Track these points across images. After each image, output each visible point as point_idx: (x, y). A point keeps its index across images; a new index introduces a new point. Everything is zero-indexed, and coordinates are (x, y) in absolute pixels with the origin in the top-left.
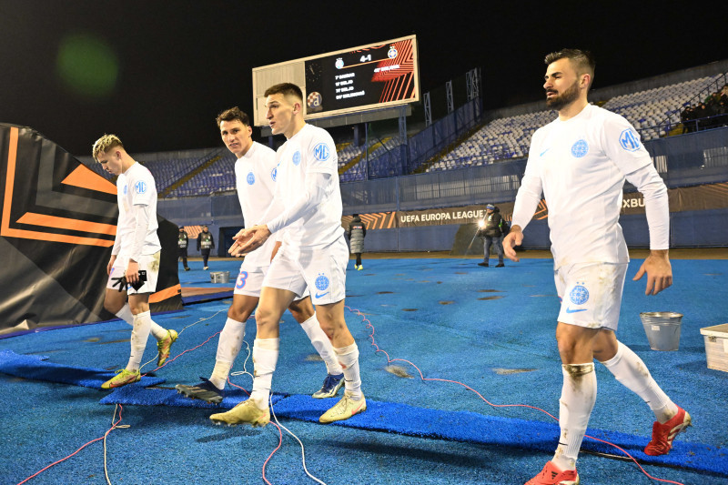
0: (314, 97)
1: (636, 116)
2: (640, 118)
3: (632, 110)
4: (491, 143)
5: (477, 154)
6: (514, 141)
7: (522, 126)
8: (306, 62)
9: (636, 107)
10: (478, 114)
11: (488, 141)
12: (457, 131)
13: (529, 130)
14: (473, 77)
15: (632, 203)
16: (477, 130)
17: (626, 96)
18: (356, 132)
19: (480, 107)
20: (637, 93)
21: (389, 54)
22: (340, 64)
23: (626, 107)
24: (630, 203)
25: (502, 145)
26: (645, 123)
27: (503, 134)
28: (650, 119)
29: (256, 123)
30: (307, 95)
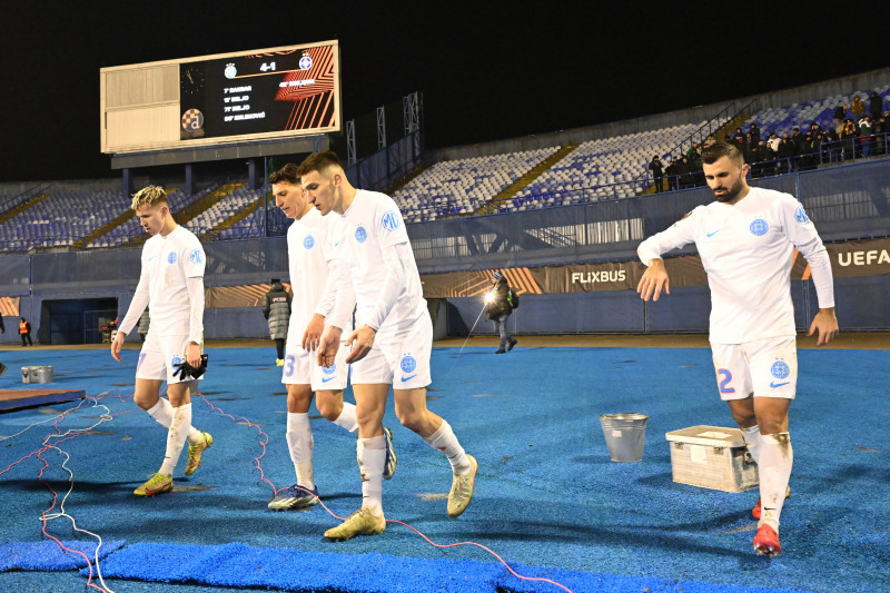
0: (192, 116)
1: (610, 167)
2: (614, 170)
3: (605, 159)
4: (434, 193)
5: (415, 207)
6: (463, 191)
7: (473, 173)
8: (181, 65)
9: (610, 156)
10: (417, 153)
11: (429, 189)
12: (389, 175)
13: (482, 177)
14: (413, 104)
15: (602, 276)
16: (415, 175)
17: (599, 141)
18: (252, 169)
19: (420, 144)
20: (612, 139)
21: (300, 64)
22: (231, 72)
23: (598, 155)
24: (599, 277)
25: (447, 196)
26: (620, 176)
27: (450, 181)
28: (625, 172)
29: (104, 149)
30: (182, 113)
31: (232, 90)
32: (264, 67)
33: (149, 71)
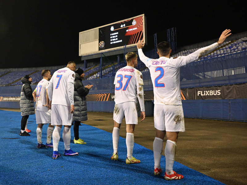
0: (102, 43)
8: (99, 29)
18: (118, 58)
22: (112, 29)
24: (209, 93)
29: (80, 55)
30: (99, 42)
31: (113, 34)
32: (122, 26)
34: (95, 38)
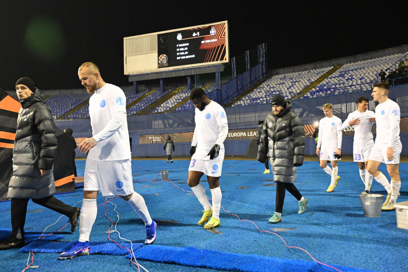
0: (163, 57)
1: (358, 76)
2: (360, 77)
3: (356, 72)
4: (272, 90)
5: (263, 96)
6: (286, 89)
7: (291, 80)
8: (158, 35)
9: (358, 70)
10: (264, 71)
11: (270, 88)
12: (251, 82)
13: (295, 82)
14: (262, 49)
16: (263, 81)
17: (352, 63)
18: (189, 80)
19: (265, 67)
20: (359, 62)
21: (211, 32)
22: (179, 37)
23: (352, 70)
25: (278, 91)
26: (364, 80)
27: (280, 84)
28: (366, 78)
29: (125, 73)
30: (159, 56)
31: (180, 45)
32: (194, 35)
33: (144, 38)
34: (152, 49)
